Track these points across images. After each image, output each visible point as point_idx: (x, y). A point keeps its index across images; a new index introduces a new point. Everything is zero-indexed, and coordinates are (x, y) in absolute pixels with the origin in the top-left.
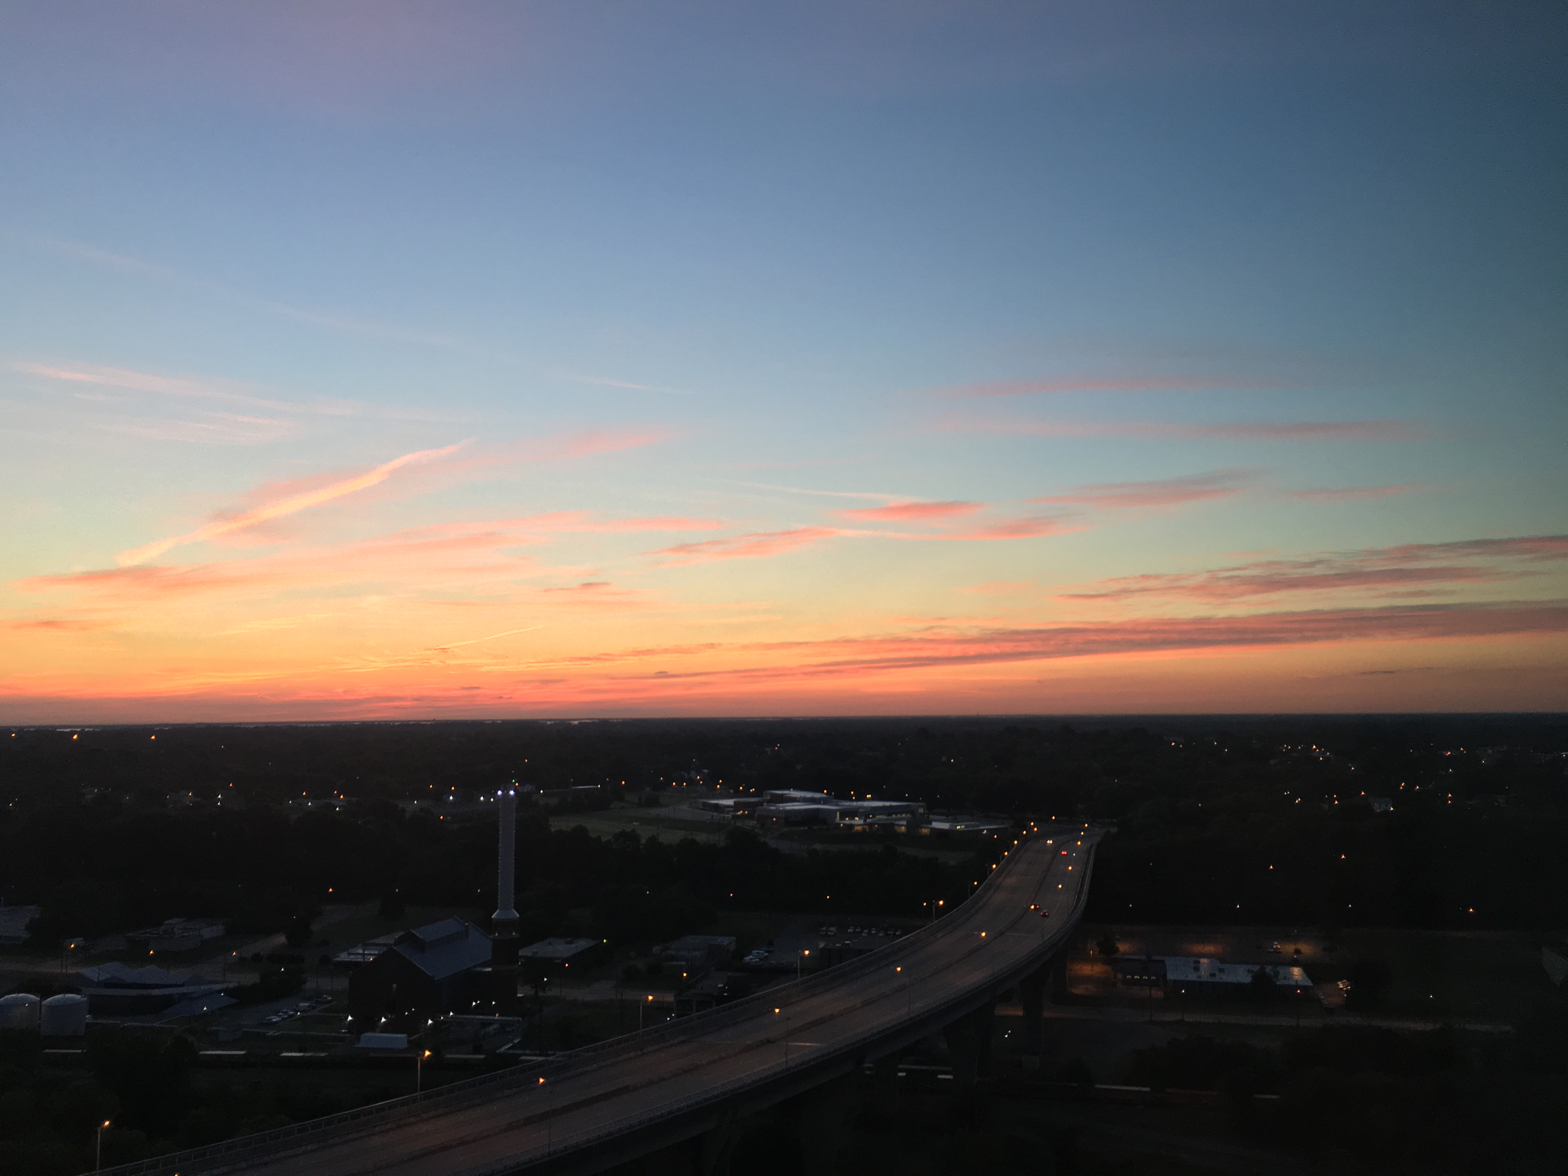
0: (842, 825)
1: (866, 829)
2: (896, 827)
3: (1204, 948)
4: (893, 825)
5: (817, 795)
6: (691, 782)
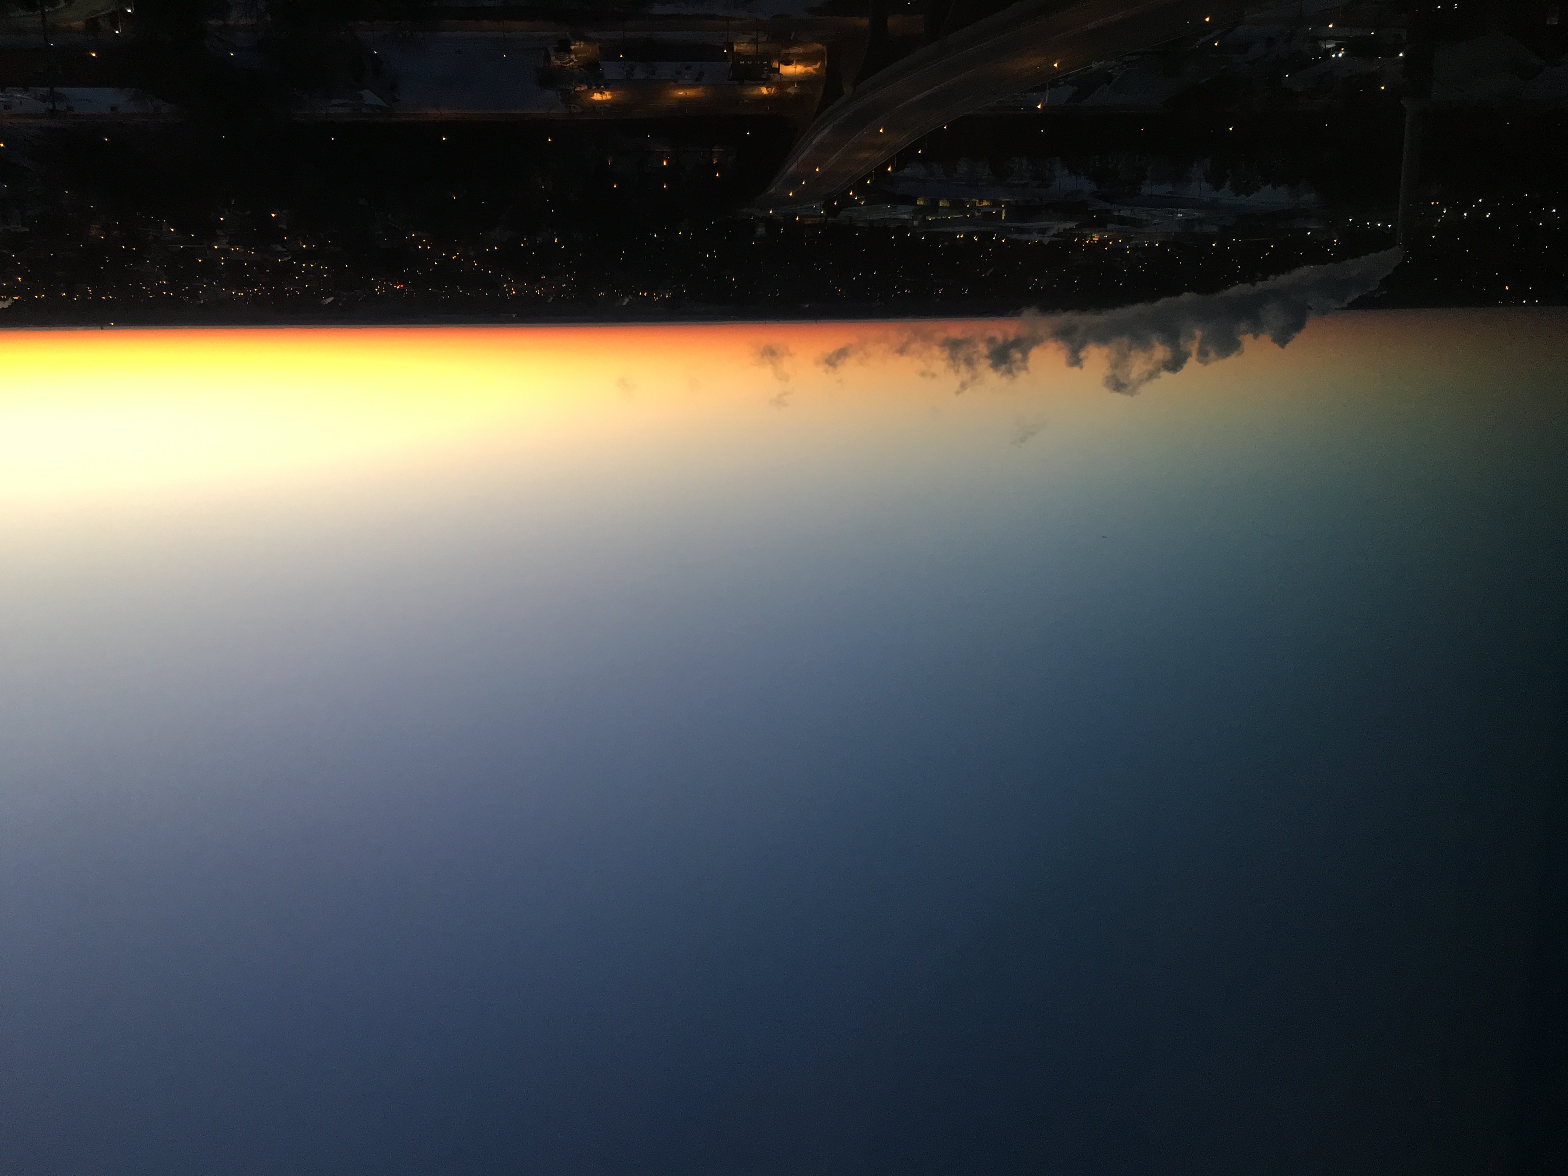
0: (1003, 206)
2: (948, 205)
3: (686, 94)
4: (951, 208)
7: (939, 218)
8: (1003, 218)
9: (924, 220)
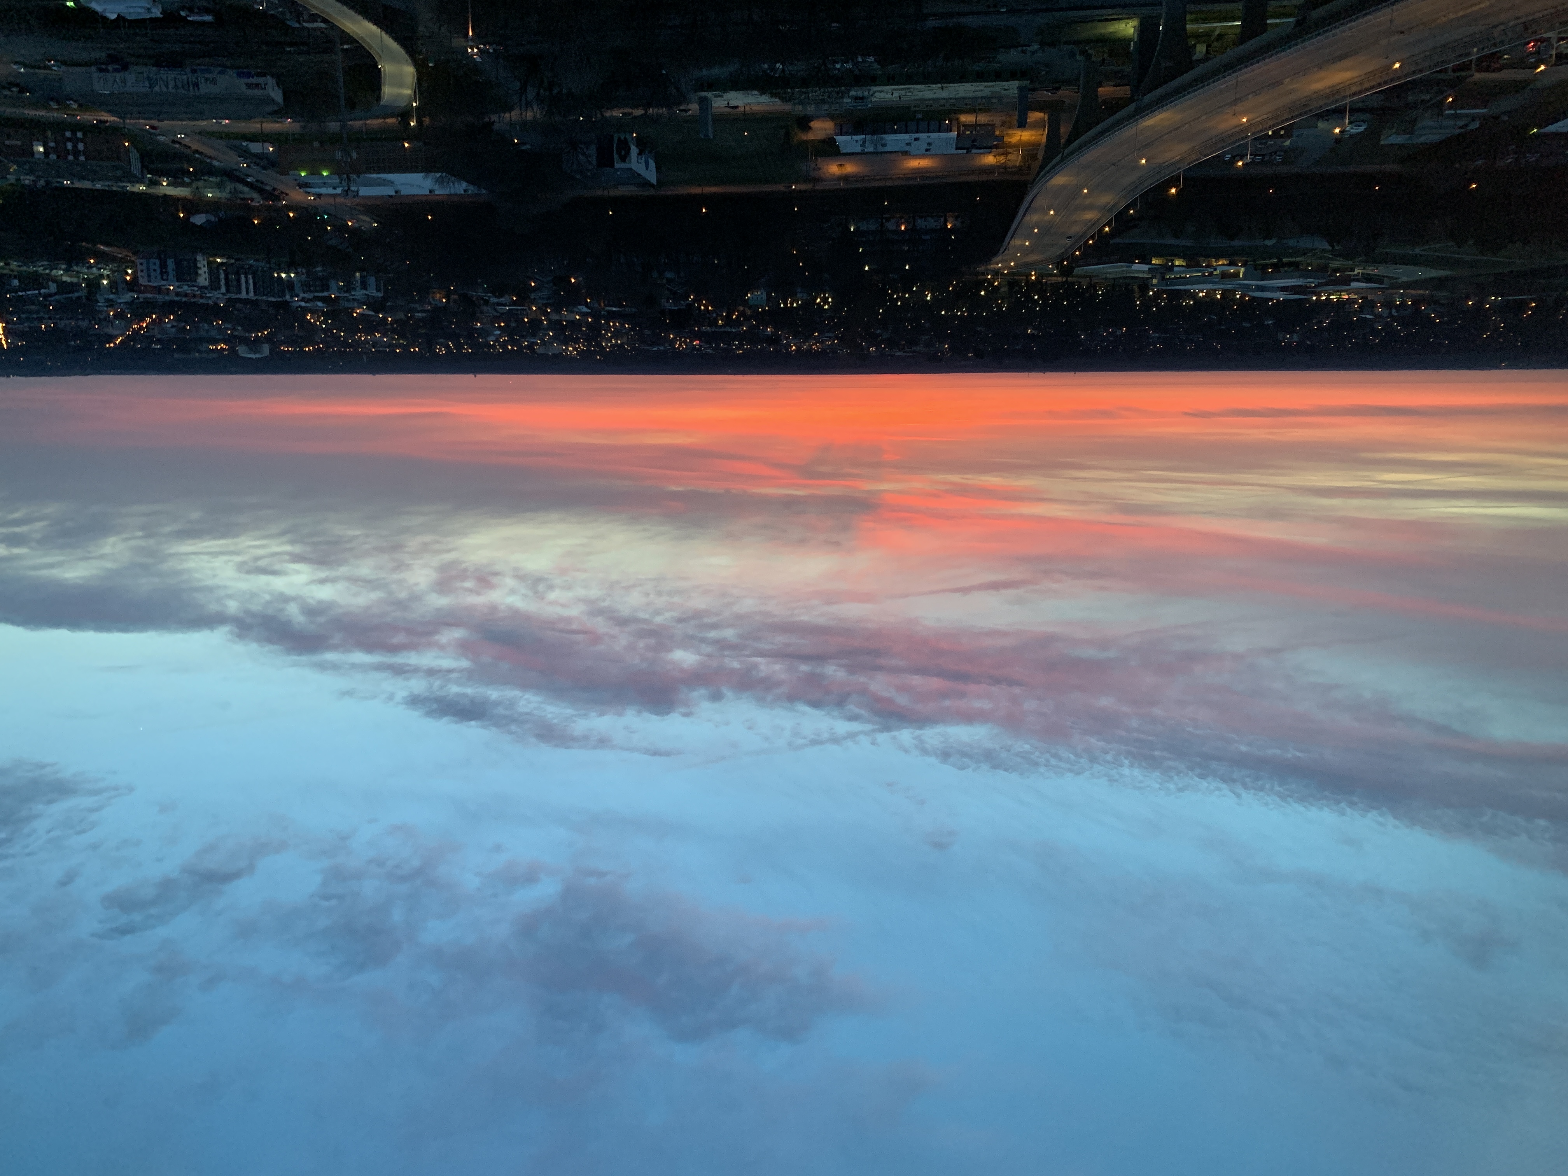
0: (1240, 265)
1: (1216, 262)
2: (1184, 264)
3: (919, 164)
4: (1187, 266)
5: (1257, 294)
6: (1388, 304)
7: (1178, 276)
8: (1241, 276)
9: (1163, 279)
